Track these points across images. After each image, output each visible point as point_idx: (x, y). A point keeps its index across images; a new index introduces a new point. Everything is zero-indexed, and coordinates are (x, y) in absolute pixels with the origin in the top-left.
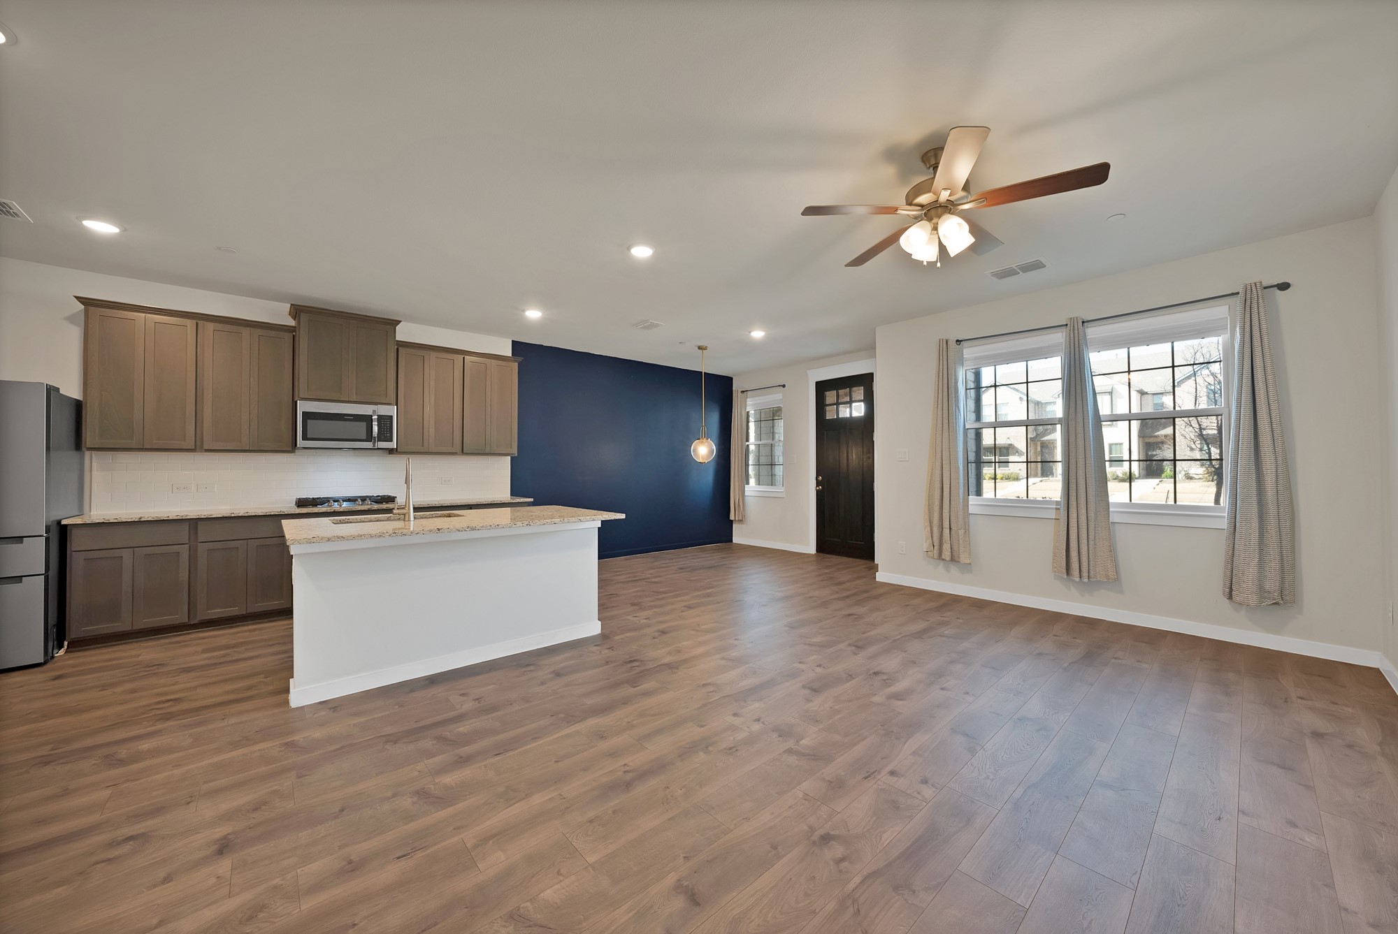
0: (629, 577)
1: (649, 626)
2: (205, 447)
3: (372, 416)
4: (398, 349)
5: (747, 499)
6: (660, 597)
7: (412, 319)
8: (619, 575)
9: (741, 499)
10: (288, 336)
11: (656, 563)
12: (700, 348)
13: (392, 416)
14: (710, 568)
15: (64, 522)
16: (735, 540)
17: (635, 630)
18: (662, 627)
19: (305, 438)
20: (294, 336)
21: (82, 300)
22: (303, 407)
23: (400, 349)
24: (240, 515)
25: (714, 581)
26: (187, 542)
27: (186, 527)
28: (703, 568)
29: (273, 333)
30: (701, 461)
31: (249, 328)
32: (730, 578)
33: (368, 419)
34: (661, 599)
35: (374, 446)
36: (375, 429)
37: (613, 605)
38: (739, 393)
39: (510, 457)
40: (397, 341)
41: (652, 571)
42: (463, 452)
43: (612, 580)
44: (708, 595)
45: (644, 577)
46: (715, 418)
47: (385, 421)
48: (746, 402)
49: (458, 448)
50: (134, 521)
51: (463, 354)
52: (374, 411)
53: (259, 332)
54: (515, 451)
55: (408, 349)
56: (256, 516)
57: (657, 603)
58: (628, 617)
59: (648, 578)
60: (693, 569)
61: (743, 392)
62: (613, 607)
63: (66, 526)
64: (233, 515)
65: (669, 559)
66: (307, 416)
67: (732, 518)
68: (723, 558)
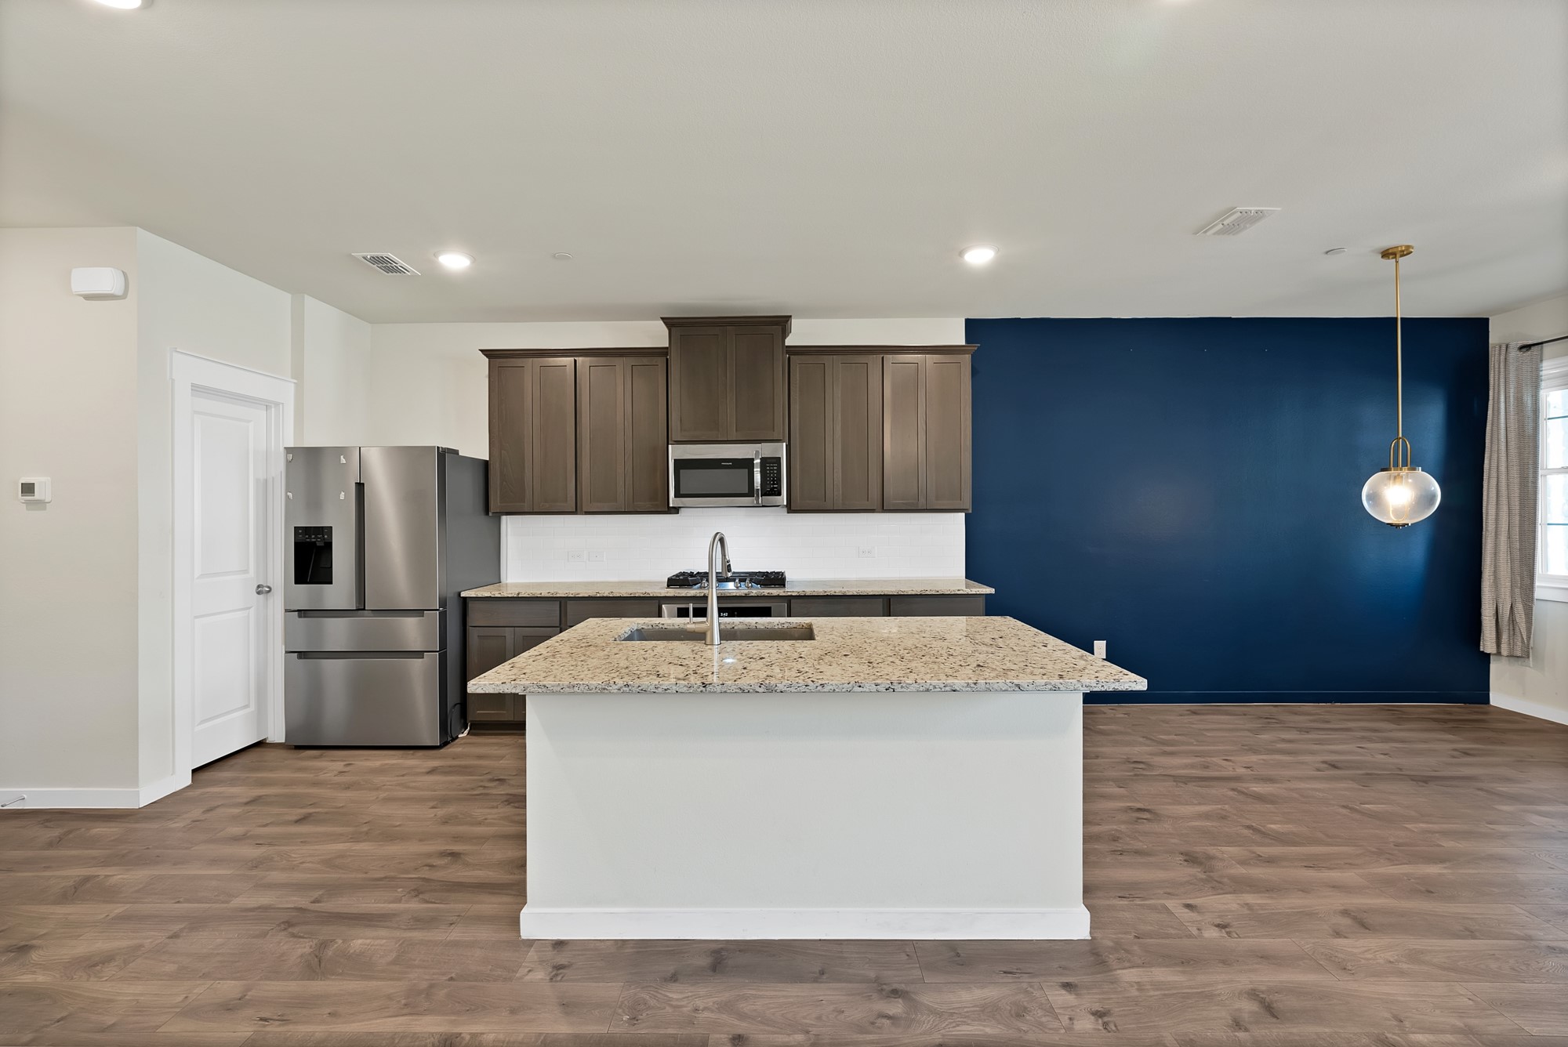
0: (1192, 766)
1: (1226, 959)
2: (585, 510)
3: (753, 459)
4: (789, 358)
5: (1537, 608)
6: (1265, 851)
7: (810, 312)
8: (1172, 754)
9: (1519, 607)
10: (661, 361)
11: (1265, 737)
12: (1386, 254)
13: (780, 458)
14: (1425, 780)
15: (463, 594)
16: (1497, 699)
17: (1186, 961)
18: (1266, 978)
19: (678, 495)
20: (667, 359)
21: (489, 353)
22: (675, 452)
23: (792, 357)
24: (605, 595)
25: (1445, 834)
26: (558, 625)
27: (556, 606)
28: (1399, 775)
29: (645, 361)
30: (1391, 519)
31: (622, 358)
32: (1503, 836)
33: (748, 464)
34: (1270, 861)
35: (757, 500)
36: (757, 477)
37: (1138, 845)
38: (1514, 353)
39: (963, 514)
40: (787, 347)
41: (1254, 758)
42: (884, 509)
43: (1149, 766)
44: (1428, 889)
45: (1230, 773)
46: (1433, 416)
47: (770, 465)
48: (1538, 370)
49: (876, 504)
50: (513, 597)
51: (880, 353)
52: (757, 452)
53: (631, 361)
54: (967, 503)
55: (803, 357)
56: (621, 597)
57: (1258, 872)
58: (1171, 904)
59: (1237, 779)
60: (1369, 777)
61: (1527, 347)
62: (1137, 852)
63: (465, 598)
64: (598, 595)
65: (1300, 730)
66: (680, 464)
67: (1488, 644)
68: (1466, 753)
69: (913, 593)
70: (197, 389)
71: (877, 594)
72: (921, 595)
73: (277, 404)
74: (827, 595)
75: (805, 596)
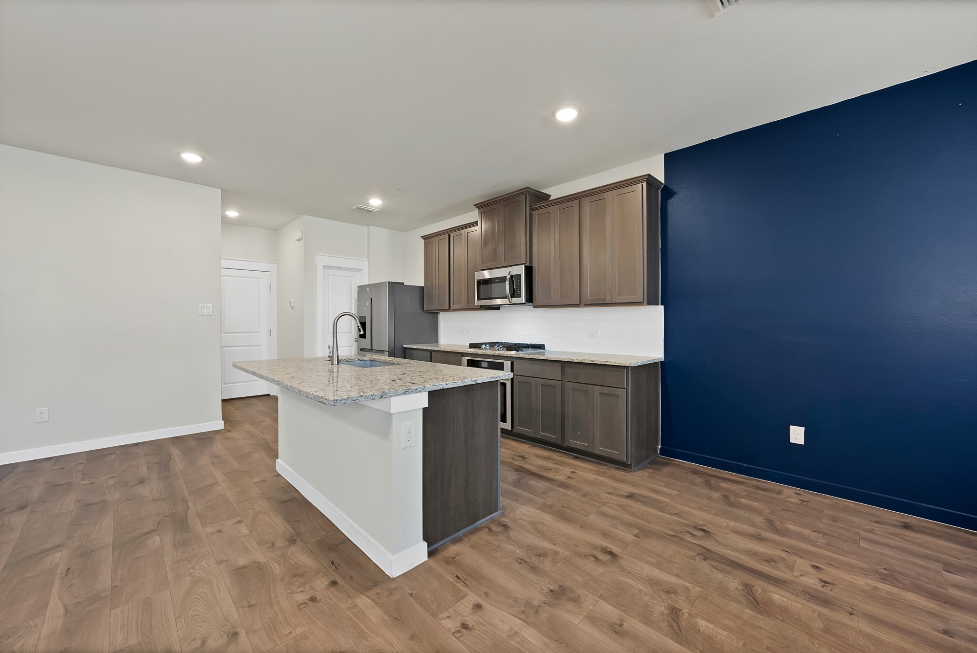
15: (404, 346)
29: (472, 229)
31: (464, 230)
50: (416, 348)
53: (467, 230)
63: (405, 348)
69: (577, 361)
70: (325, 267)
71: (556, 360)
72: (582, 363)
73: (362, 270)
74: (530, 358)
75: (519, 357)
